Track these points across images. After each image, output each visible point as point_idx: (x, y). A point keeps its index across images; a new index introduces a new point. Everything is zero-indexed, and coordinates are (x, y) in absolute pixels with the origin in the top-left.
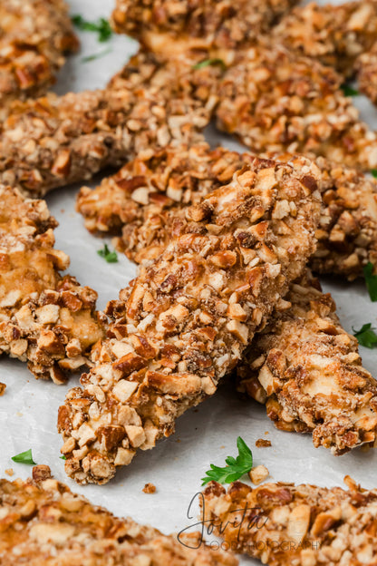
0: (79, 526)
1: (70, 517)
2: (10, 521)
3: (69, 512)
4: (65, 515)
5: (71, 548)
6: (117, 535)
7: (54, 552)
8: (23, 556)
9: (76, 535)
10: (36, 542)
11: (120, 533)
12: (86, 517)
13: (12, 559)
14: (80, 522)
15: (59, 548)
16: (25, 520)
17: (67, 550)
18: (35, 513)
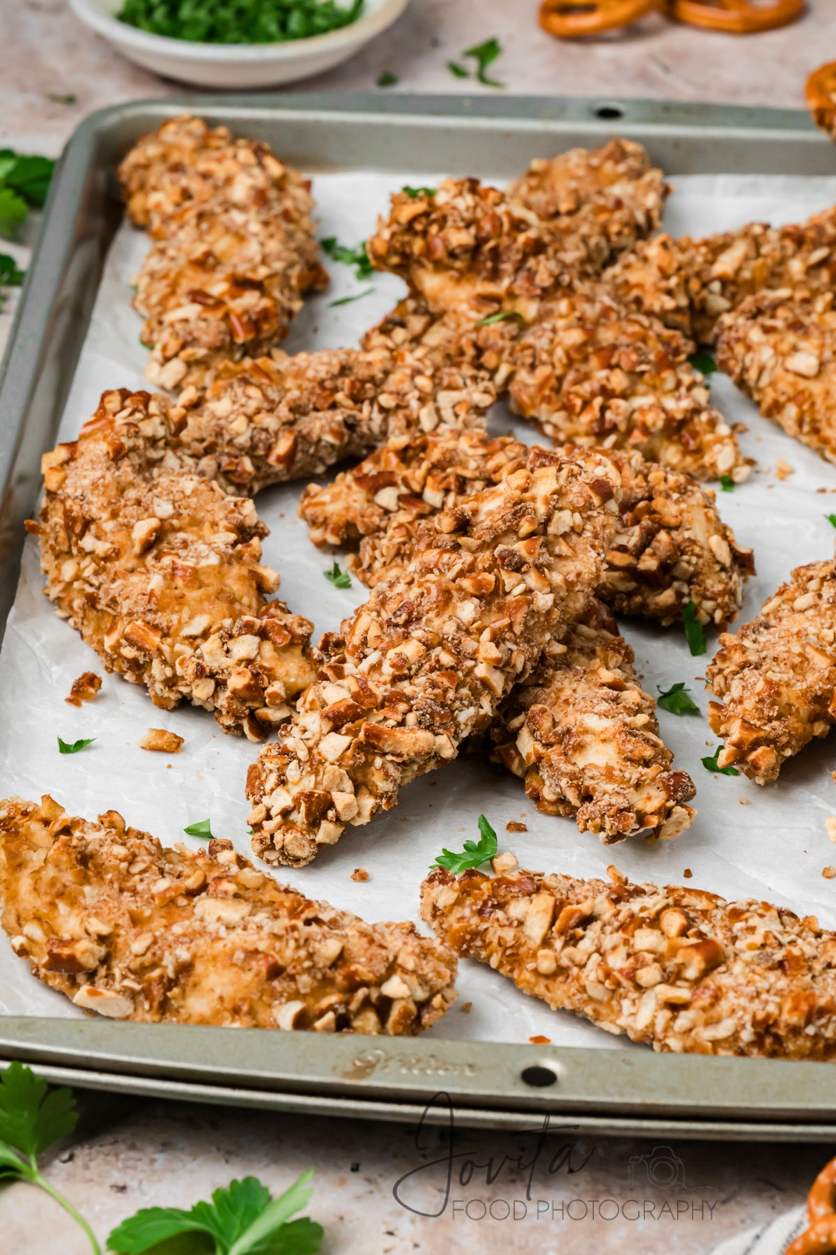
0: (257, 905)
1: (248, 894)
2: (173, 893)
3: (247, 889)
4: (241, 892)
5: (245, 929)
6: (303, 916)
7: (223, 932)
8: (184, 935)
9: (252, 914)
10: (202, 920)
11: (308, 914)
12: (268, 895)
13: (171, 938)
14: (260, 901)
15: (230, 928)
16: (191, 894)
17: (239, 931)
18: (203, 887)
